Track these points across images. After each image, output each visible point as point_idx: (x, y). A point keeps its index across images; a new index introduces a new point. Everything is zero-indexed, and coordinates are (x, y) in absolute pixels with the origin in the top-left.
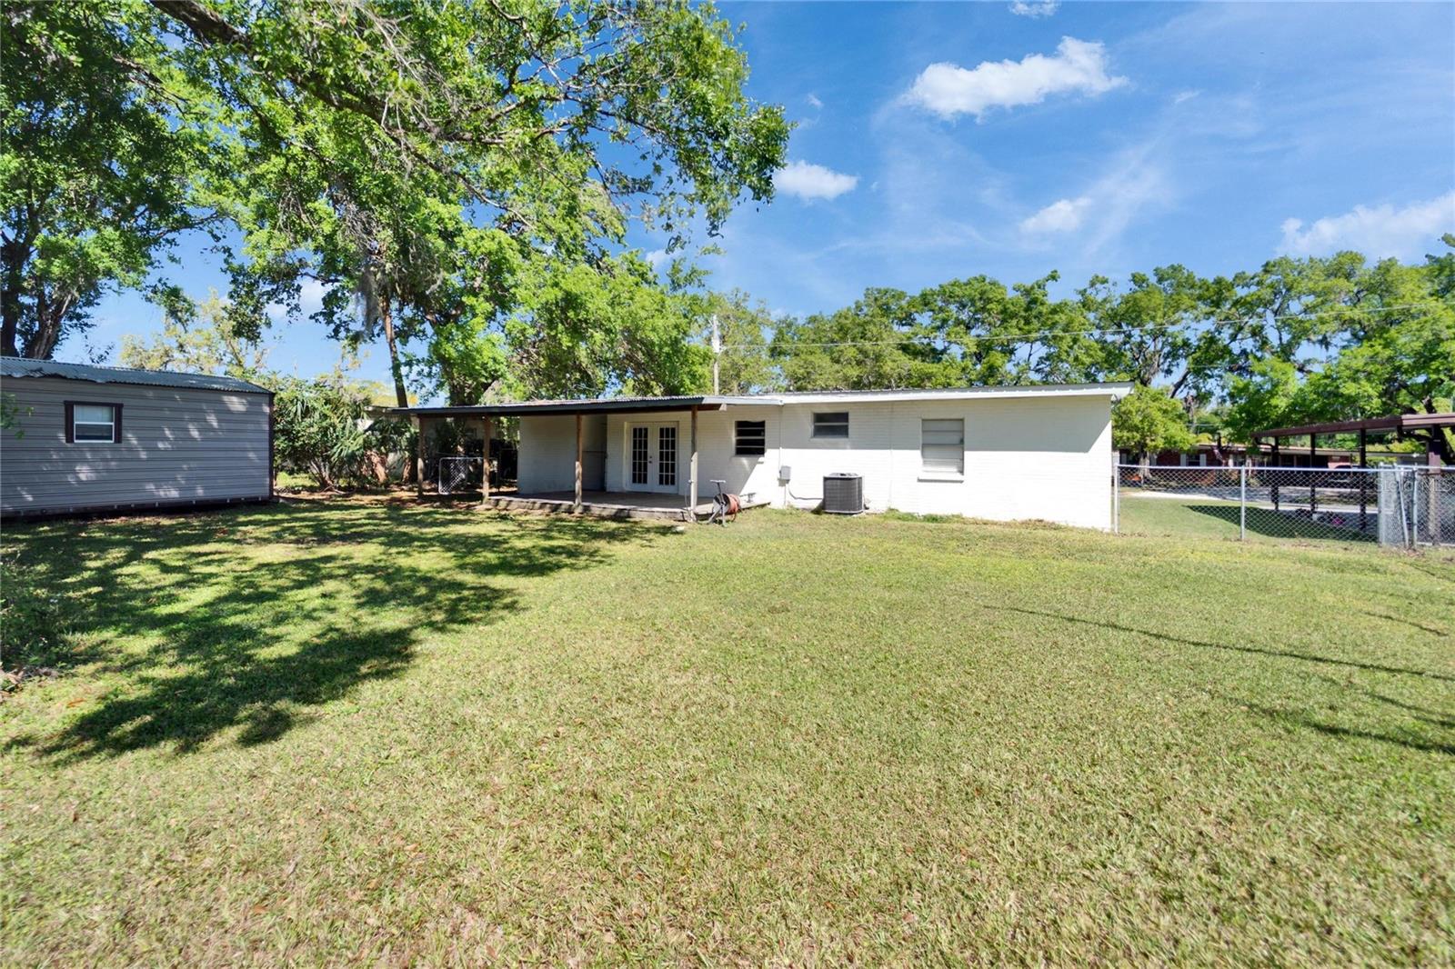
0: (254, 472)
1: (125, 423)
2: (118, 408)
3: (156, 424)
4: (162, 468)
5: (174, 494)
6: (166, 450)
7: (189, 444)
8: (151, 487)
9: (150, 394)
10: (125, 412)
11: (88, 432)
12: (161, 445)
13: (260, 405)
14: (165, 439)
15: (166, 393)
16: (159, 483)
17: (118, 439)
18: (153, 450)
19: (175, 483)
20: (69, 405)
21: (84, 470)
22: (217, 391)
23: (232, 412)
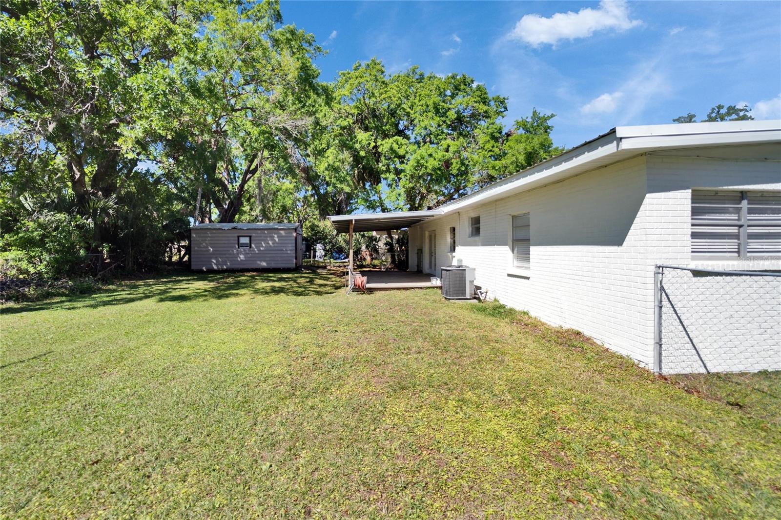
0: (290, 258)
1: (252, 242)
2: (250, 237)
3: (260, 242)
4: (262, 255)
5: (264, 264)
6: (262, 250)
7: (271, 248)
8: (259, 262)
9: (259, 232)
10: (252, 238)
11: (244, 245)
12: (261, 249)
13: (292, 233)
14: (262, 247)
15: (263, 231)
16: (261, 261)
17: (251, 247)
18: (259, 250)
19: (265, 261)
20: (238, 237)
21: (242, 257)
22: (278, 229)
23: (283, 236)
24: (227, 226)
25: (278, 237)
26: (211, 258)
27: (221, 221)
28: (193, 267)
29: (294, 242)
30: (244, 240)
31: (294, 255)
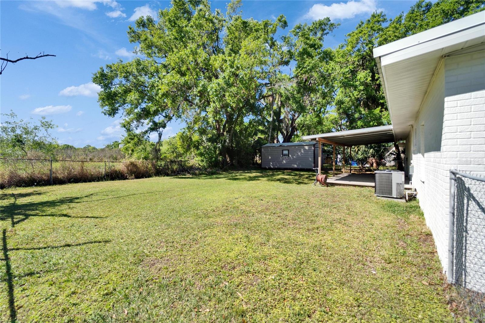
0: (311, 163)
1: (289, 153)
2: (289, 150)
3: (293, 153)
4: (294, 161)
5: (296, 166)
6: (295, 158)
7: (299, 157)
9: (293, 147)
11: (285, 155)
13: (311, 148)
14: (295, 156)
15: (295, 147)
16: (294, 164)
17: (289, 156)
18: (293, 158)
19: (296, 164)
20: (283, 150)
21: (284, 161)
22: (303, 145)
23: (306, 150)
24: (286, 144)
25: (304, 150)
26: (271, 162)
27: (284, 142)
28: (263, 166)
29: (313, 153)
30: (286, 152)
31: (313, 161)
